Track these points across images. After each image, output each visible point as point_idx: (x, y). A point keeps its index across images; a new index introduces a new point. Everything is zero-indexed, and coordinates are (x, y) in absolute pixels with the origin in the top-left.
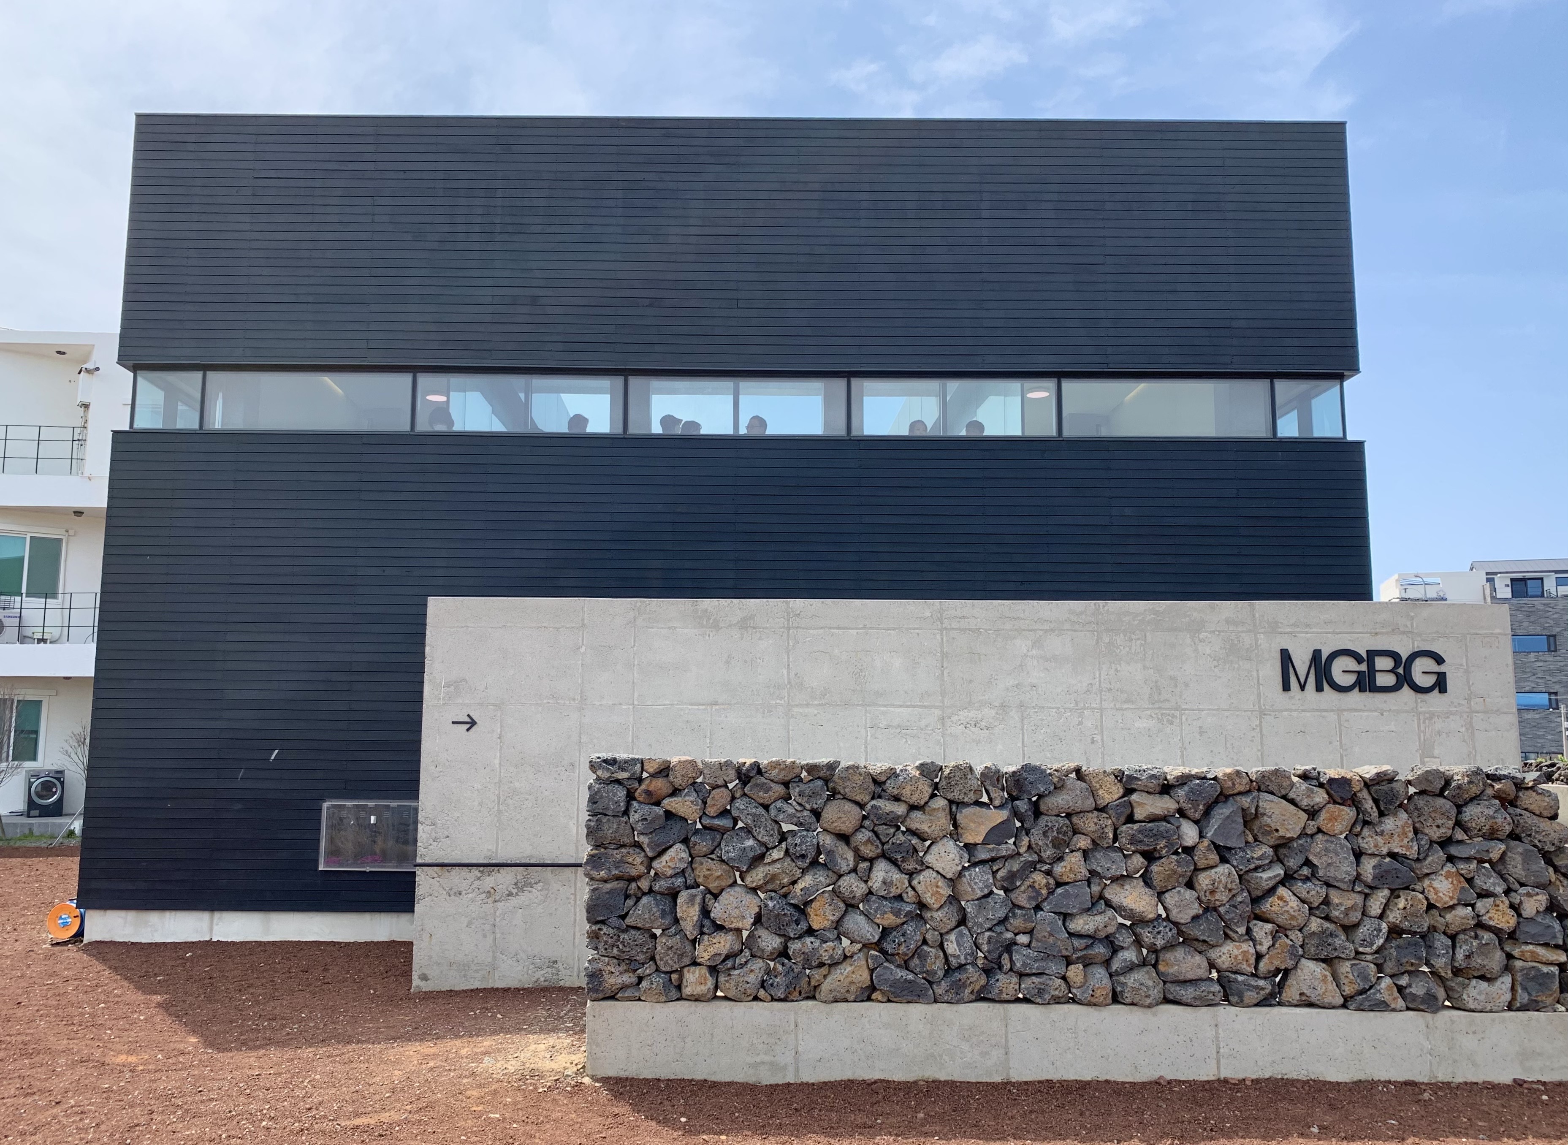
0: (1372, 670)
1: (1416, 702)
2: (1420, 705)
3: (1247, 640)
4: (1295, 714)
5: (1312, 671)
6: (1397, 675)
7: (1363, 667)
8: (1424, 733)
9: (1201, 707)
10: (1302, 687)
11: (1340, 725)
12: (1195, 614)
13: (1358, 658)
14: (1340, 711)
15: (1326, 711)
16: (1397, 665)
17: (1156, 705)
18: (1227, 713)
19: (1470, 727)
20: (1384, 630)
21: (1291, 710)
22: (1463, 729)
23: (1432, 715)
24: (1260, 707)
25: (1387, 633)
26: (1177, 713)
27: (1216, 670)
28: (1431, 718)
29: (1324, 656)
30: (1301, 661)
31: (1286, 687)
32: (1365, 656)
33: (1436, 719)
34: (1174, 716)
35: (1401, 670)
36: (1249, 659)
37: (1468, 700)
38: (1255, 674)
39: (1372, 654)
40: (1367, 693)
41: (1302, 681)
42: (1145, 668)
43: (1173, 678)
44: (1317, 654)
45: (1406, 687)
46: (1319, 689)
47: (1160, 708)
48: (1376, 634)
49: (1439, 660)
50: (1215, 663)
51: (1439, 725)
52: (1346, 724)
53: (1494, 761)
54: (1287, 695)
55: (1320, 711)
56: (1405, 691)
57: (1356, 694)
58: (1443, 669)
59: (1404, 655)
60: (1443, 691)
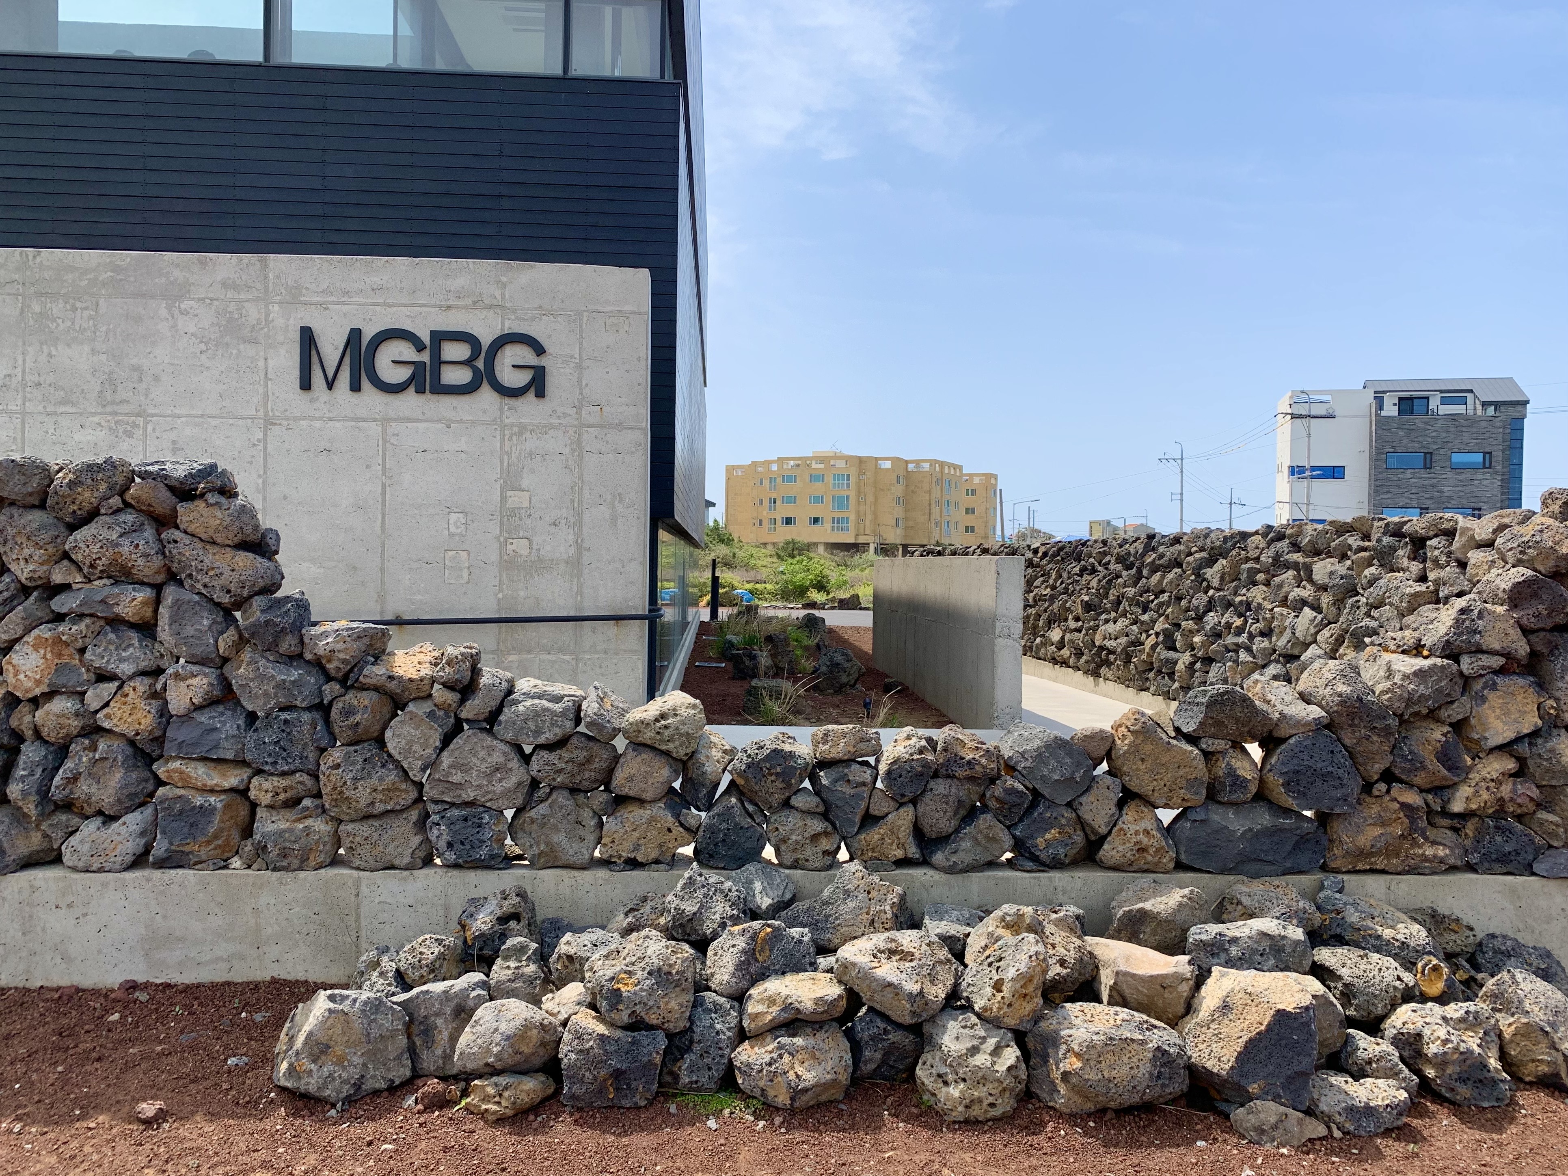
0: (438, 362)
1: (501, 409)
2: (506, 413)
3: (253, 313)
4: (317, 424)
5: (347, 360)
6: (476, 370)
7: (425, 357)
8: (509, 454)
9: (177, 411)
10: (330, 385)
11: (385, 441)
12: (177, 273)
13: (420, 347)
14: (385, 421)
15: (364, 420)
16: (475, 355)
18: (214, 422)
19: (578, 448)
20: (462, 303)
21: (312, 418)
22: (567, 451)
23: (523, 428)
24: (266, 413)
25: (465, 307)
26: (140, 421)
27: (203, 357)
28: (520, 434)
29: (365, 341)
30: (331, 346)
31: (306, 384)
32: (426, 339)
33: (527, 435)
34: (135, 425)
35: (480, 364)
36: (255, 342)
37: (578, 408)
38: (261, 363)
39: (439, 337)
40: (428, 395)
41: (330, 374)
42: (94, 351)
43: (137, 369)
44: (355, 335)
45: (485, 387)
46: (356, 387)
47: (115, 413)
48: (449, 308)
49: (539, 350)
50: (203, 346)
51: (531, 443)
52: (393, 440)
53: (609, 497)
54: (305, 396)
55: (356, 419)
56: (486, 394)
57: (410, 395)
58: (543, 361)
59: (486, 340)
60: (541, 394)
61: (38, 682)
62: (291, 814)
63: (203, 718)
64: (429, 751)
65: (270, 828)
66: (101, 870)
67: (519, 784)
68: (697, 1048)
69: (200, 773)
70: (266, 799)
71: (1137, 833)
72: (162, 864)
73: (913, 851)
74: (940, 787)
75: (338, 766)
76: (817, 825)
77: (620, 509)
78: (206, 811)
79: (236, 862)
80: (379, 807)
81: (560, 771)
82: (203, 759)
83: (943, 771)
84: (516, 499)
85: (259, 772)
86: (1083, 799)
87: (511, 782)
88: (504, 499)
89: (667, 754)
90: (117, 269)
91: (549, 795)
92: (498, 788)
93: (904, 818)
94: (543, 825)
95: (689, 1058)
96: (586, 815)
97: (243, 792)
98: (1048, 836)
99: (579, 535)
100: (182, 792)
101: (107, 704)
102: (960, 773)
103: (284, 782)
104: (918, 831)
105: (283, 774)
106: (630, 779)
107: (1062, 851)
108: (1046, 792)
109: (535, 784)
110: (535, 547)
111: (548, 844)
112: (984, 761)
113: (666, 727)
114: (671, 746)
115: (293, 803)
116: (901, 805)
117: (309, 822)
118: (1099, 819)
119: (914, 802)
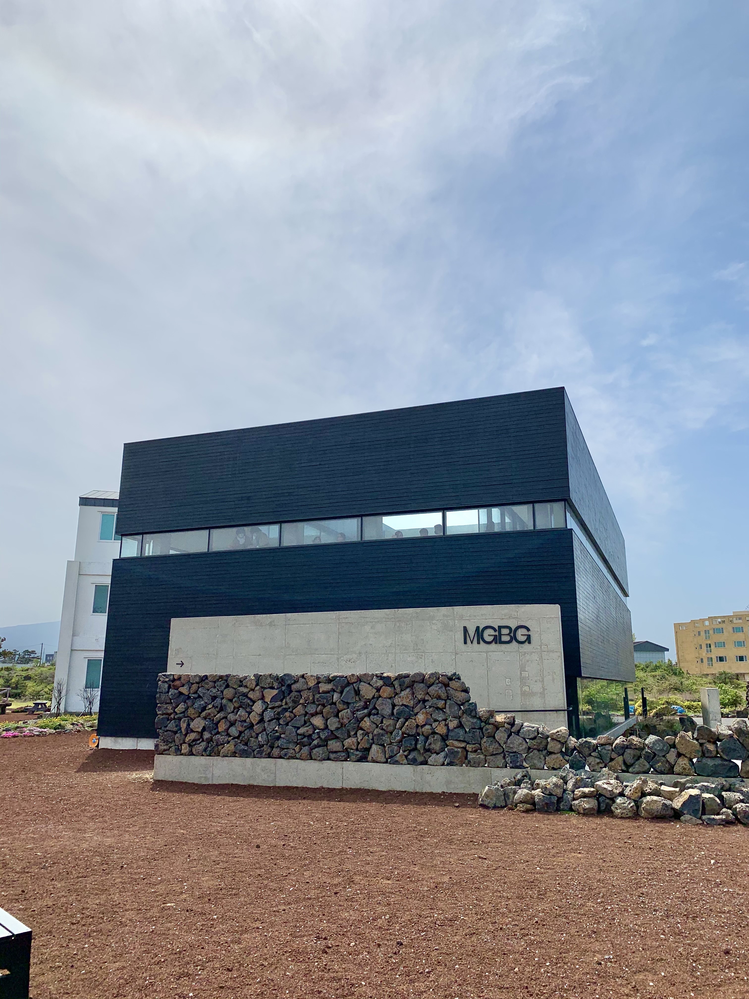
0: (500, 635)
1: (519, 648)
2: (520, 648)
3: (451, 623)
4: (469, 653)
5: (476, 635)
6: (511, 636)
7: (497, 633)
8: (522, 660)
9: (433, 651)
10: (472, 642)
11: (487, 658)
12: (431, 613)
13: (495, 630)
14: (487, 652)
15: (481, 652)
16: (510, 632)
17: (416, 651)
18: (442, 654)
19: (541, 658)
20: (506, 617)
21: (467, 652)
22: (538, 659)
23: (525, 653)
24: (455, 651)
25: (507, 619)
27: (439, 636)
28: (524, 655)
29: (480, 630)
30: (472, 631)
31: (465, 643)
32: (497, 629)
33: (526, 655)
34: (422, 655)
35: (512, 635)
36: (452, 631)
37: (541, 646)
38: (453, 637)
39: (500, 627)
41: (472, 639)
42: (412, 636)
43: (423, 640)
44: (478, 628)
45: (514, 641)
46: (479, 643)
47: (417, 652)
48: (503, 619)
49: (528, 630)
50: (438, 633)
51: (528, 657)
52: (489, 657)
53: (551, 673)
54: (466, 645)
55: (479, 652)
56: (514, 643)
57: (493, 645)
58: (530, 633)
59: (513, 629)
60: (529, 643)
61: (423, 722)
62: (476, 754)
63: (456, 730)
64: (505, 739)
65: (471, 757)
66: (436, 765)
67: (526, 748)
68: (564, 801)
69: (456, 743)
70: (470, 750)
71: (682, 764)
72: (448, 764)
73: (624, 768)
74: (628, 751)
75: (485, 742)
76: (598, 760)
77: (555, 676)
78: (458, 752)
79: (464, 765)
80: (495, 753)
81: (535, 745)
82: (456, 740)
83: (629, 747)
84: (525, 674)
85: (468, 743)
86: (667, 755)
87: (524, 747)
88: (521, 674)
89: (559, 741)
90: (417, 613)
91: (533, 751)
92: (521, 748)
93: (620, 759)
94: (532, 759)
95: (562, 803)
96: (542, 756)
97: (464, 748)
98: (658, 765)
99: (543, 685)
100: (452, 748)
101: (436, 727)
102: (633, 747)
103: (474, 746)
104: (625, 763)
105: (473, 744)
106: (552, 747)
107: (663, 769)
108: (656, 753)
109: (529, 748)
110: (531, 688)
111: (533, 763)
112: (639, 744)
113: (559, 734)
114: (560, 739)
115: (475, 751)
116: (619, 756)
117: (479, 756)
118: (672, 761)
119: (623, 755)
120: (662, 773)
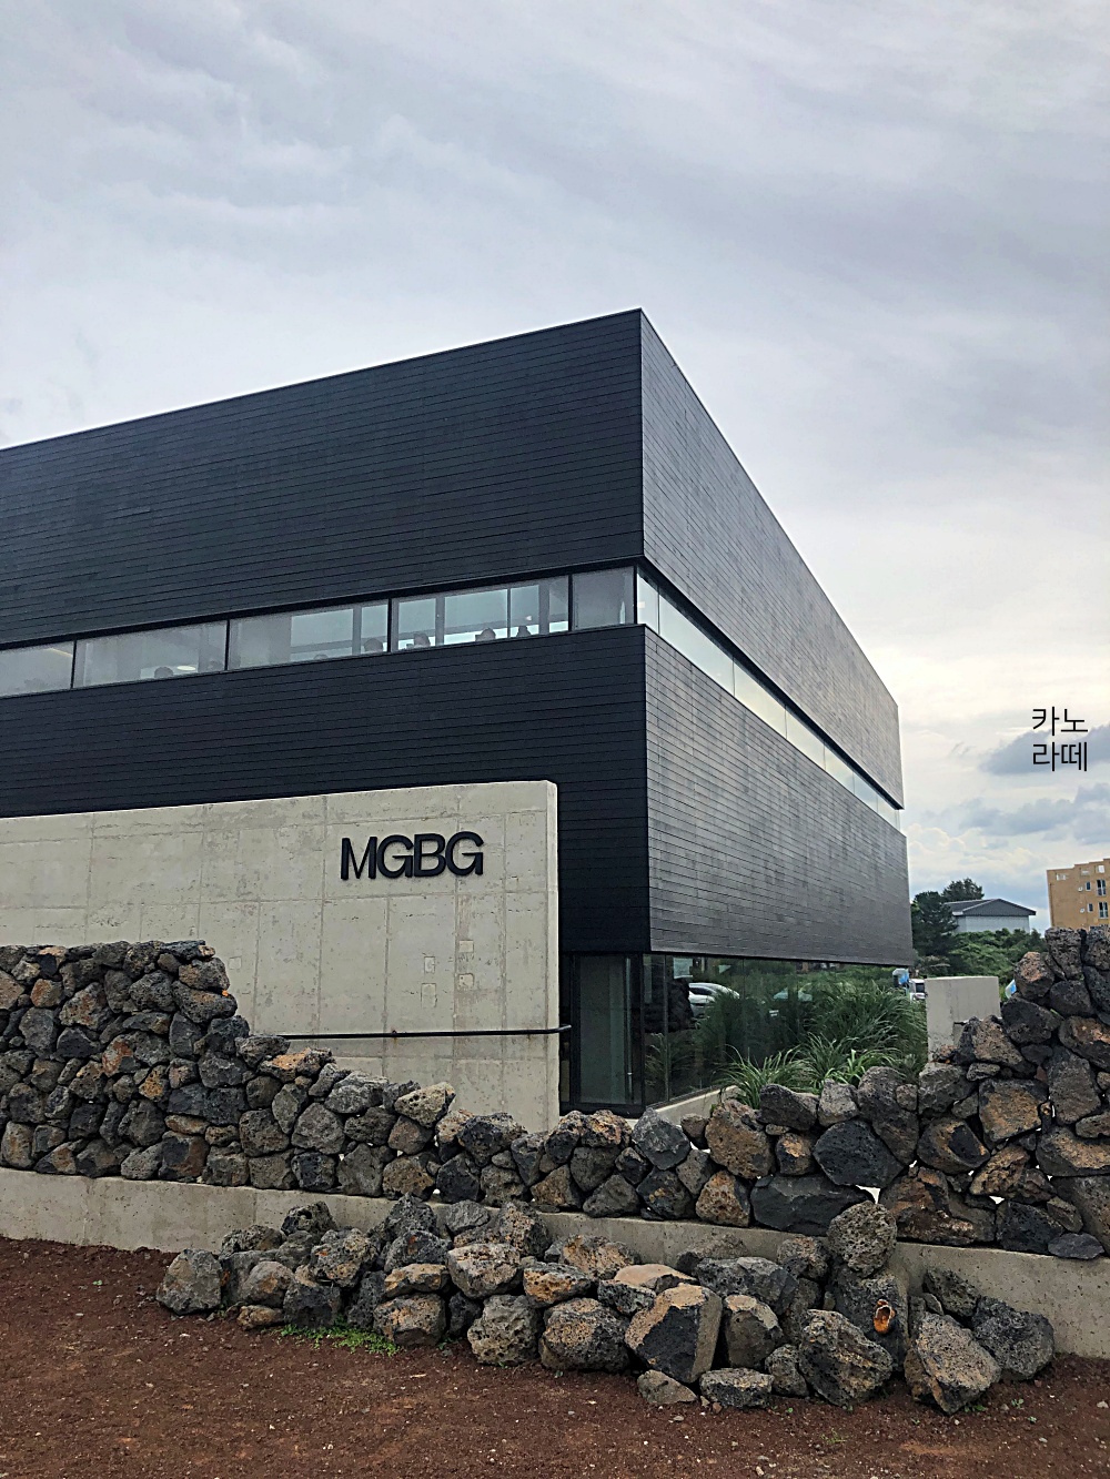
0: (420, 855)
1: (457, 886)
2: (460, 886)
3: (318, 831)
4: (350, 900)
5: (368, 858)
6: (440, 858)
7: (412, 853)
8: (460, 914)
9: (276, 897)
10: (358, 875)
11: (389, 910)
12: (279, 810)
13: (409, 845)
14: (388, 897)
15: (377, 897)
16: (440, 850)
17: (242, 898)
18: (295, 902)
19: (503, 908)
20: (434, 814)
21: (348, 897)
22: (495, 910)
23: (469, 897)
24: (323, 896)
25: (435, 818)
26: (257, 904)
27: (291, 861)
28: (468, 900)
29: (378, 844)
30: (359, 853)
31: (345, 876)
32: (413, 841)
33: (472, 901)
34: (254, 907)
35: (444, 854)
36: (319, 850)
37: (503, 881)
38: (321, 863)
39: (421, 839)
41: (358, 868)
42: (236, 863)
43: (257, 872)
44: (373, 840)
45: (447, 870)
46: (372, 876)
47: (244, 901)
48: (427, 818)
49: (479, 842)
50: (291, 855)
51: (474, 906)
52: (393, 909)
53: (522, 942)
55: (372, 897)
56: (447, 874)
57: (403, 879)
58: (482, 849)
59: (447, 839)
60: (480, 872)
61: (114, 1068)
62: (225, 1150)
63: (186, 1091)
64: (292, 1115)
65: (215, 1158)
66: (136, 1179)
67: (338, 1138)
69: (182, 1122)
70: (212, 1140)
71: (717, 1194)
72: (165, 1178)
74: (581, 1153)
75: (247, 1122)
78: (184, 1146)
79: (200, 1179)
80: (267, 1149)
81: (359, 1131)
82: (183, 1115)
83: (583, 1142)
84: (466, 947)
85: (212, 1125)
86: (680, 1167)
87: (333, 1137)
88: (457, 946)
89: (416, 1122)
90: (249, 811)
91: (356, 1146)
92: (326, 1140)
95: (355, 1307)
96: (376, 1161)
97: (200, 1135)
99: (504, 971)
100: (174, 1134)
101: (143, 1081)
102: (593, 1143)
103: (222, 1131)
104: (573, 1182)
105: (222, 1126)
106: (397, 1139)
107: (666, 1205)
108: (652, 1160)
109: (348, 1139)
110: (476, 980)
111: (355, 1179)
112: (607, 1135)
114: (418, 1118)
115: (225, 1144)
116: (560, 1165)
117: (233, 1156)
118: (691, 1186)
119: (568, 1162)
120: (665, 1216)
